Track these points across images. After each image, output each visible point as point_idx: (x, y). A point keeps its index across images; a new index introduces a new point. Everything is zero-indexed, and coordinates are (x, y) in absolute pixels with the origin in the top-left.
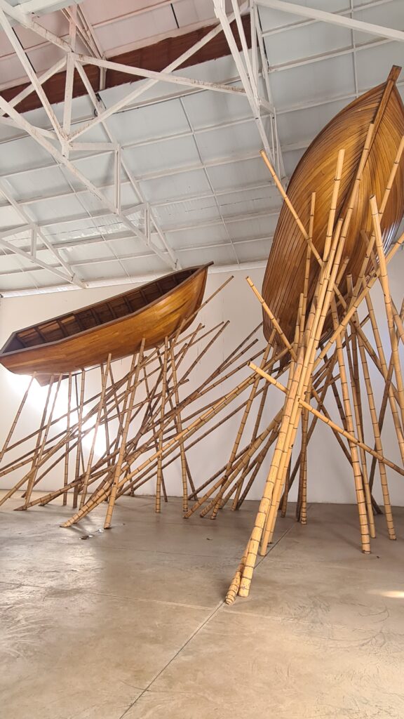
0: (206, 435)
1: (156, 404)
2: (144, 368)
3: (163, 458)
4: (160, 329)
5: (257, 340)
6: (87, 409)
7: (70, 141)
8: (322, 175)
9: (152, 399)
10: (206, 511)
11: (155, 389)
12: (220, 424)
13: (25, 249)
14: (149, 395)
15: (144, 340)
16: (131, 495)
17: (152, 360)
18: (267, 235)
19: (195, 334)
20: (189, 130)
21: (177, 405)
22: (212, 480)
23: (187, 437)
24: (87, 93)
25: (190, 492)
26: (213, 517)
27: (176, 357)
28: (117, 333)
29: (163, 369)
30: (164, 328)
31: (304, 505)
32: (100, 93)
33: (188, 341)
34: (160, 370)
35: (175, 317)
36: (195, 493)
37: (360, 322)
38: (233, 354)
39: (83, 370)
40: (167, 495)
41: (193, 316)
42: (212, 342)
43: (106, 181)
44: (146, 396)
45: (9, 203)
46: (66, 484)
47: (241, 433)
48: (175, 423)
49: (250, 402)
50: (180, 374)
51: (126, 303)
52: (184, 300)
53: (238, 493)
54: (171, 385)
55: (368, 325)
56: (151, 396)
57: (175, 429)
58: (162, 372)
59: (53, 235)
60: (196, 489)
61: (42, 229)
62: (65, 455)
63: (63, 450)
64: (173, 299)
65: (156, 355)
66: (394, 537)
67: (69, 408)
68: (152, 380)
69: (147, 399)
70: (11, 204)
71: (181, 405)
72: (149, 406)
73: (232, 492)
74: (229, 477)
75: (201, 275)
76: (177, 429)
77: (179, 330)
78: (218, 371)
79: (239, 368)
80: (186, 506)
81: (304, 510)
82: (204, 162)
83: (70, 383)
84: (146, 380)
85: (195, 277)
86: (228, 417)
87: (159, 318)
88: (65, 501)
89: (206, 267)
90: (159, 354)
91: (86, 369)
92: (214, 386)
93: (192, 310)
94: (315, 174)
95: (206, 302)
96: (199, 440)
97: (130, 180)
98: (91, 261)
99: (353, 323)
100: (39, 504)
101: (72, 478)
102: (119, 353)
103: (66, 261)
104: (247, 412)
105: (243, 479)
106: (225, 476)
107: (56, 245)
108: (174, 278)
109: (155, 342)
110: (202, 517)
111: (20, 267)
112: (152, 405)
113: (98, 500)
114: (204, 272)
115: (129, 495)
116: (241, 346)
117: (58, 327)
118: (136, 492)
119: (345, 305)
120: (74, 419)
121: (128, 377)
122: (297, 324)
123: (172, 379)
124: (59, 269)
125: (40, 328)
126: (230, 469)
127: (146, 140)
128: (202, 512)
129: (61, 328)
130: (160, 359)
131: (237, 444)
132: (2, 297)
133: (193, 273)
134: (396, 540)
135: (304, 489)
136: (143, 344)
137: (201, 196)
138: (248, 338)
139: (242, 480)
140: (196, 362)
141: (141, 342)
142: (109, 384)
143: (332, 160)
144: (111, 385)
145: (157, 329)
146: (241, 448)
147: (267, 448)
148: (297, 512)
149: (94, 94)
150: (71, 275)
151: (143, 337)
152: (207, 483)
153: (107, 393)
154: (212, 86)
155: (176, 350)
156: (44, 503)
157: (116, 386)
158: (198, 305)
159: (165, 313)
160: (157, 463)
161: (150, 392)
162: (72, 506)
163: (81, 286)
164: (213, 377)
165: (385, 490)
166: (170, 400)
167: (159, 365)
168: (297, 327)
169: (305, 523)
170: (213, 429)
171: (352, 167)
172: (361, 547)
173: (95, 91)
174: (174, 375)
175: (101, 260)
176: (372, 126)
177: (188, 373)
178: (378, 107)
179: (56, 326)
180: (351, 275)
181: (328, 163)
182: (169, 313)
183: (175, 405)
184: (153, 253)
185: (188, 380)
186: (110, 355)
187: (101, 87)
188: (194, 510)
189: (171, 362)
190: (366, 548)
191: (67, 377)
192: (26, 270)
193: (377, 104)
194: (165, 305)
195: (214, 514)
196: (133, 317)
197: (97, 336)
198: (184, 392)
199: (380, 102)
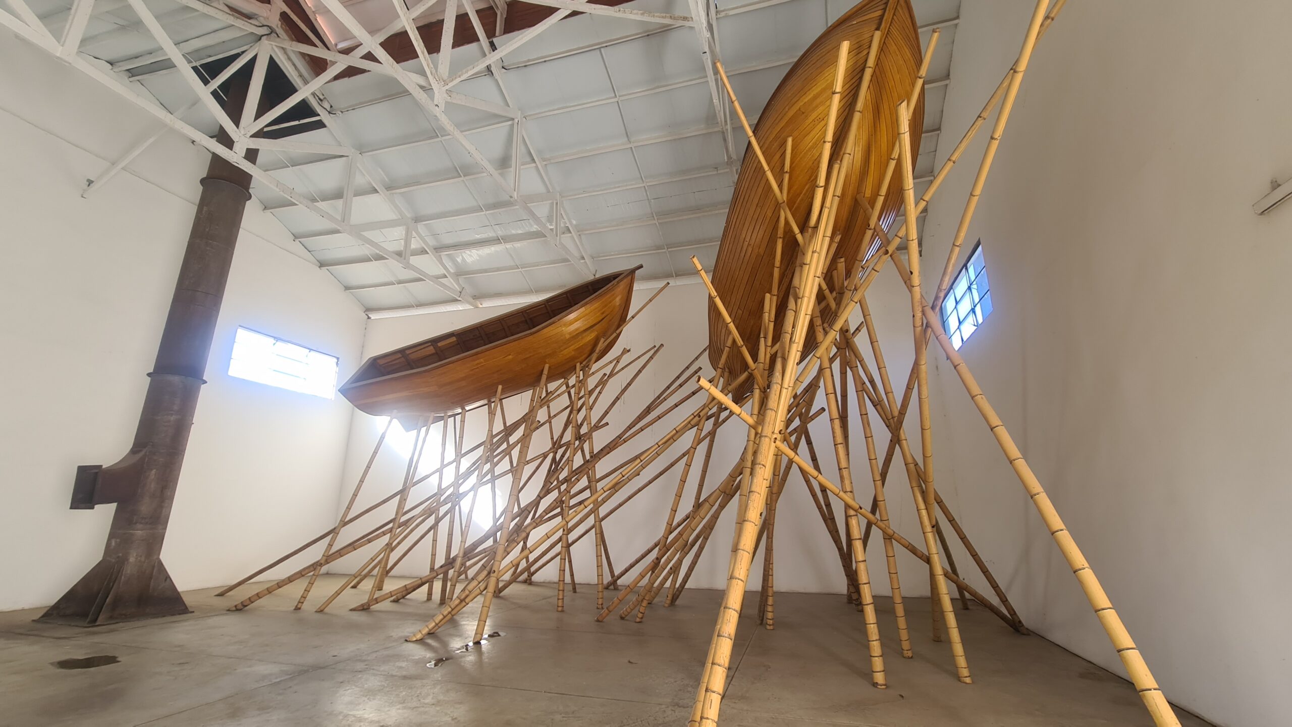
0: (630, 498)
1: (563, 456)
2: (548, 407)
3: (570, 530)
4: (569, 351)
5: (700, 368)
6: (466, 463)
7: (447, 87)
8: (802, 114)
9: (557, 449)
10: (629, 610)
11: (561, 436)
12: (650, 482)
13: (399, 254)
14: (554, 444)
15: (547, 366)
16: (528, 582)
17: (559, 395)
18: (711, 240)
19: (618, 359)
20: (614, 95)
21: (591, 457)
22: (637, 561)
23: (604, 501)
24: (478, 40)
25: (607, 578)
26: (638, 620)
27: (591, 393)
28: (510, 357)
29: (573, 409)
30: (575, 350)
31: (770, 601)
32: (495, 40)
33: (607, 371)
34: (569, 409)
35: (590, 336)
36: (615, 579)
37: (852, 332)
38: (668, 387)
39: (463, 408)
40: (577, 580)
41: (615, 335)
42: (640, 371)
43: (504, 163)
44: (550, 446)
45: (376, 191)
46: (432, 569)
47: (679, 496)
48: (589, 482)
49: (693, 450)
50: (595, 416)
51: (526, 321)
52: (603, 313)
53: (674, 581)
54: (584, 430)
55: (863, 334)
56: (556, 445)
57: (588, 490)
58: (571, 412)
59: (434, 235)
60: (617, 573)
61: (421, 227)
62: (434, 527)
63: (431, 521)
64: (587, 312)
65: (564, 388)
66: (910, 654)
67: (443, 460)
68: (559, 423)
69: (551, 449)
70: (378, 192)
71: (596, 457)
72: (554, 459)
73: (665, 579)
74: (663, 560)
75: (626, 281)
76: (591, 490)
77: (595, 356)
78: (648, 410)
79: (676, 406)
80: (600, 602)
81: (770, 609)
82: (632, 140)
83: (445, 427)
84: (550, 423)
85: (618, 283)
86: (661, 474)
87: (568, 336)
88: (430, 594)
89: (632, 272)
90: (567, 386)
91: (467, 408)
92: (642, 429)
93: (614, 327)
94: (791, 113)
95: (633, 317)
96: (620, 505)
97: (535, 162)
98: (486, 271)
99: (844, 332)
100: (392, 599)
101: (440, 561)
102: (514, 384)
103: (452, 271)
104: (688, 465)
105: (682, 561)
106: (657, 558)
107: (438, 249)
108: (590, 287)
109: (562, 371)
110: (622, 618)
111: (393, 279)
112: (558, 458)
113: (467, 596)
114: (630, 277)
115: (525, 582)
116: (678, 377)
117: (433, 351)
118: (535, 578)
119: (833, 305)
120: (449, 475)
121: (524, 419)
122: (762, 335)
123: (585, 423)
124: (443, 280)
125: (408, 352)
126: (663, 546)
127: (556, 107)
128: (623, 610)
129: (437, 353)
130: (569, 393)
131: (674, 511)
132: (369, 318)
133: (615, 278)
134: (912, 657)
135: (770, 577)
136: (546, 372)
137: (626, 186)
138: (687, 368)
139: (680, 562)
140: (617, 399)
141: (543, 370)
142: (498, 427)
143: (815, 92)
144: (503, 428)
145: (565, 352)
146: (678, 518)
147: (715, 517)
148: (760, 611)
149: (487, 41)
150: (459, 289)
151: (545, 363)
152: (632, 566)
153: (495, 440)
154: (642, 14)
155: (592, 382)
156: (400, 597)
157: (509, 430)
158: (622, 320)
159: (577, 330)
160: (560, 540)
161: (555, 440)
162: (439, 602)
163: (472, 304)
164: (640, 418)
165: (895, 580)
166: (583, 451)
167: (569, 403)
168: (762, 340)
169: (771, 627)
170: (640, 490)
171: (847, 98)
172: (872, 678)
173: (488, 38)
174: (588, 416)
175: (498, 269)
176: (878, 34)
177: (606, 413)
178: (882, 17)
179: (431, 350)
180: (843, 260)
181: (810, 97)
182: (582, 329)
183: (588, 457)
184: (566, 260)
185: (607, 424)
186: (500, 387)
187: (497, 33)
188: (611, 608)
189: (583, 399)
190: (880, 678)
191: (441, 418)
192: (400, 282)
193: (879, 13)
194: (576, 320)
195: (640, 615)
196: (531, 334)
197: (482, 360)
198: (600, 440)
199: (885, 10)
